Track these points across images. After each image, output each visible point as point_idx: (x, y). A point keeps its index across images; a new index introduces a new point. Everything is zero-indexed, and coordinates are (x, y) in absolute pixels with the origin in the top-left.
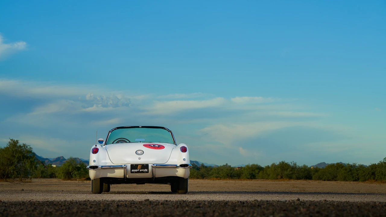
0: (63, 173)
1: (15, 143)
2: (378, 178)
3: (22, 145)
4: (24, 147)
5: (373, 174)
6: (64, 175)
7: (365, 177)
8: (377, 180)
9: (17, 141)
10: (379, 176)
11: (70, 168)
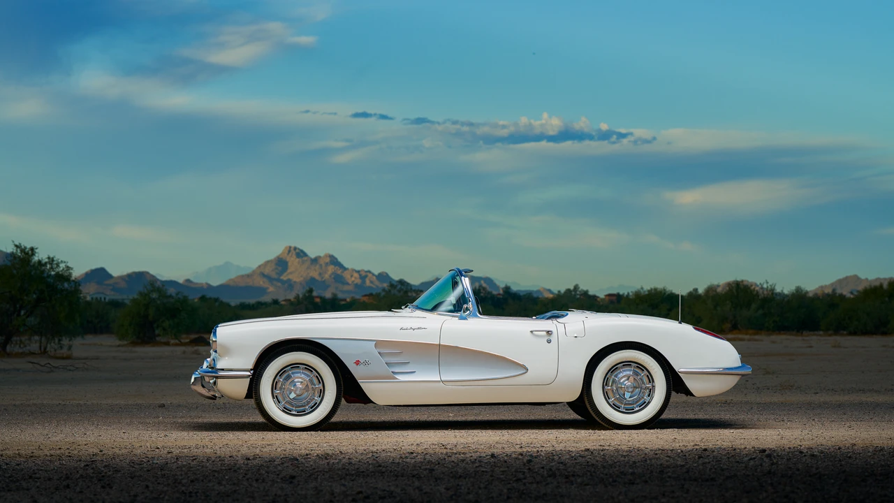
1: (27, 254)
3: (47, 260)
4: (51, 264)
9: (32, 249)
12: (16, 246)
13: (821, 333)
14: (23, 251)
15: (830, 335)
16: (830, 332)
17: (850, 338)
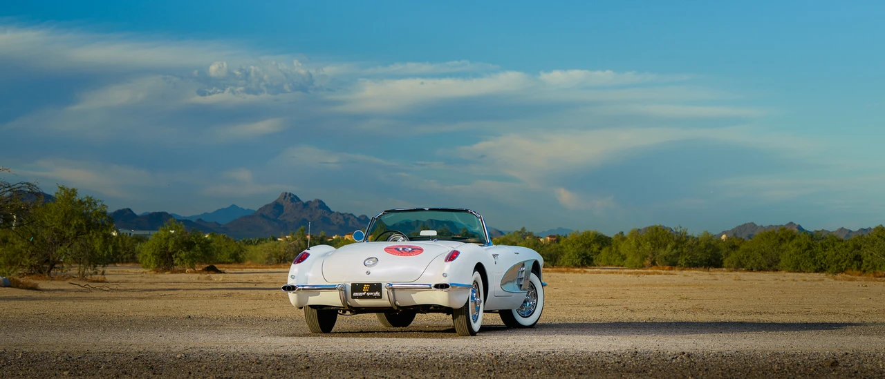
0: (153, 254)
2: (867, 266)
5: (858, 258)
6: (156, 259)
7: (839, 264)
8: (864, 271)
10: (869, 262)
11: (171, 245)
12: (61, 188)
13: (724, 269)
14: (67, 191)
15: (731, 271)
16: (731, 269)
17: (747, 273)
